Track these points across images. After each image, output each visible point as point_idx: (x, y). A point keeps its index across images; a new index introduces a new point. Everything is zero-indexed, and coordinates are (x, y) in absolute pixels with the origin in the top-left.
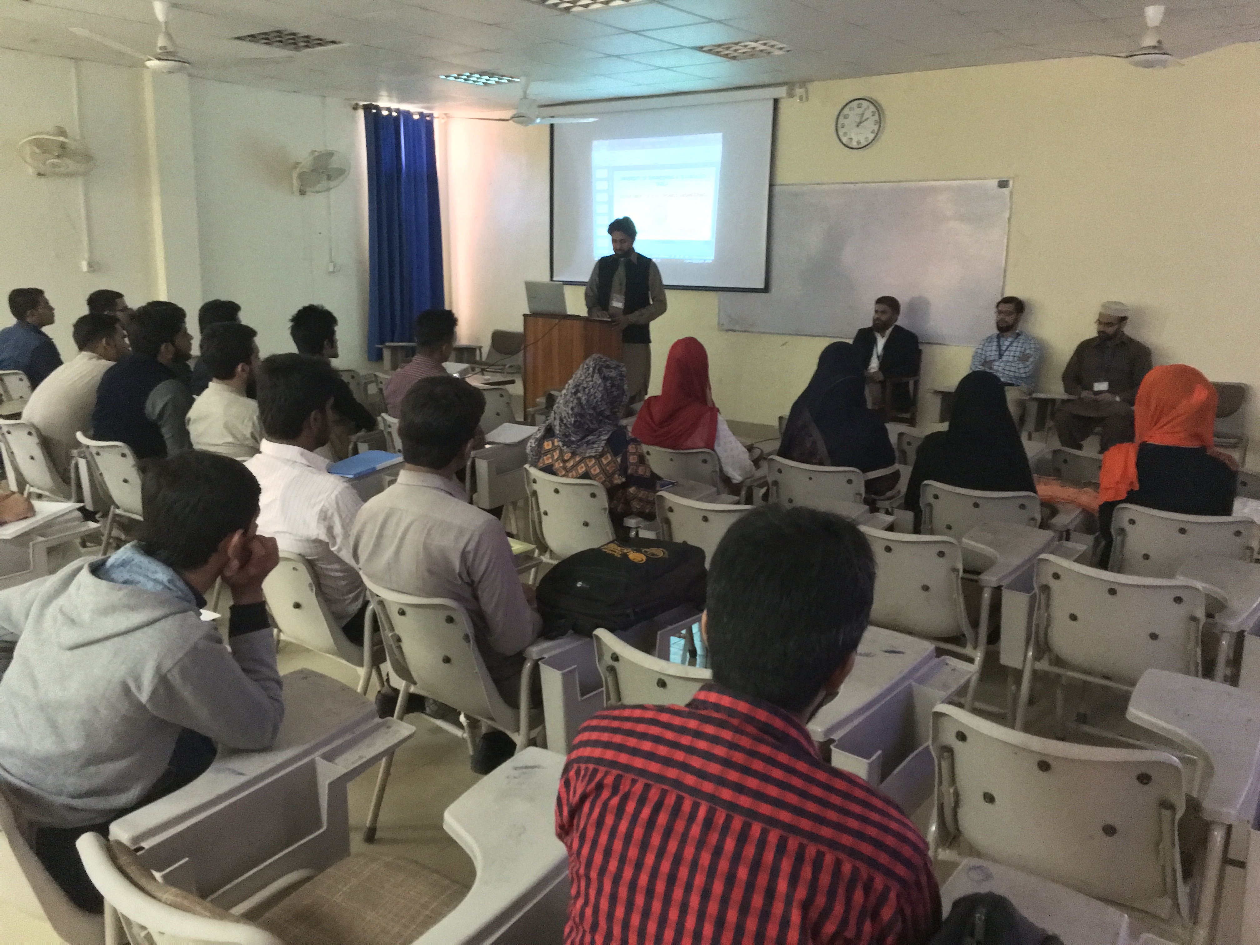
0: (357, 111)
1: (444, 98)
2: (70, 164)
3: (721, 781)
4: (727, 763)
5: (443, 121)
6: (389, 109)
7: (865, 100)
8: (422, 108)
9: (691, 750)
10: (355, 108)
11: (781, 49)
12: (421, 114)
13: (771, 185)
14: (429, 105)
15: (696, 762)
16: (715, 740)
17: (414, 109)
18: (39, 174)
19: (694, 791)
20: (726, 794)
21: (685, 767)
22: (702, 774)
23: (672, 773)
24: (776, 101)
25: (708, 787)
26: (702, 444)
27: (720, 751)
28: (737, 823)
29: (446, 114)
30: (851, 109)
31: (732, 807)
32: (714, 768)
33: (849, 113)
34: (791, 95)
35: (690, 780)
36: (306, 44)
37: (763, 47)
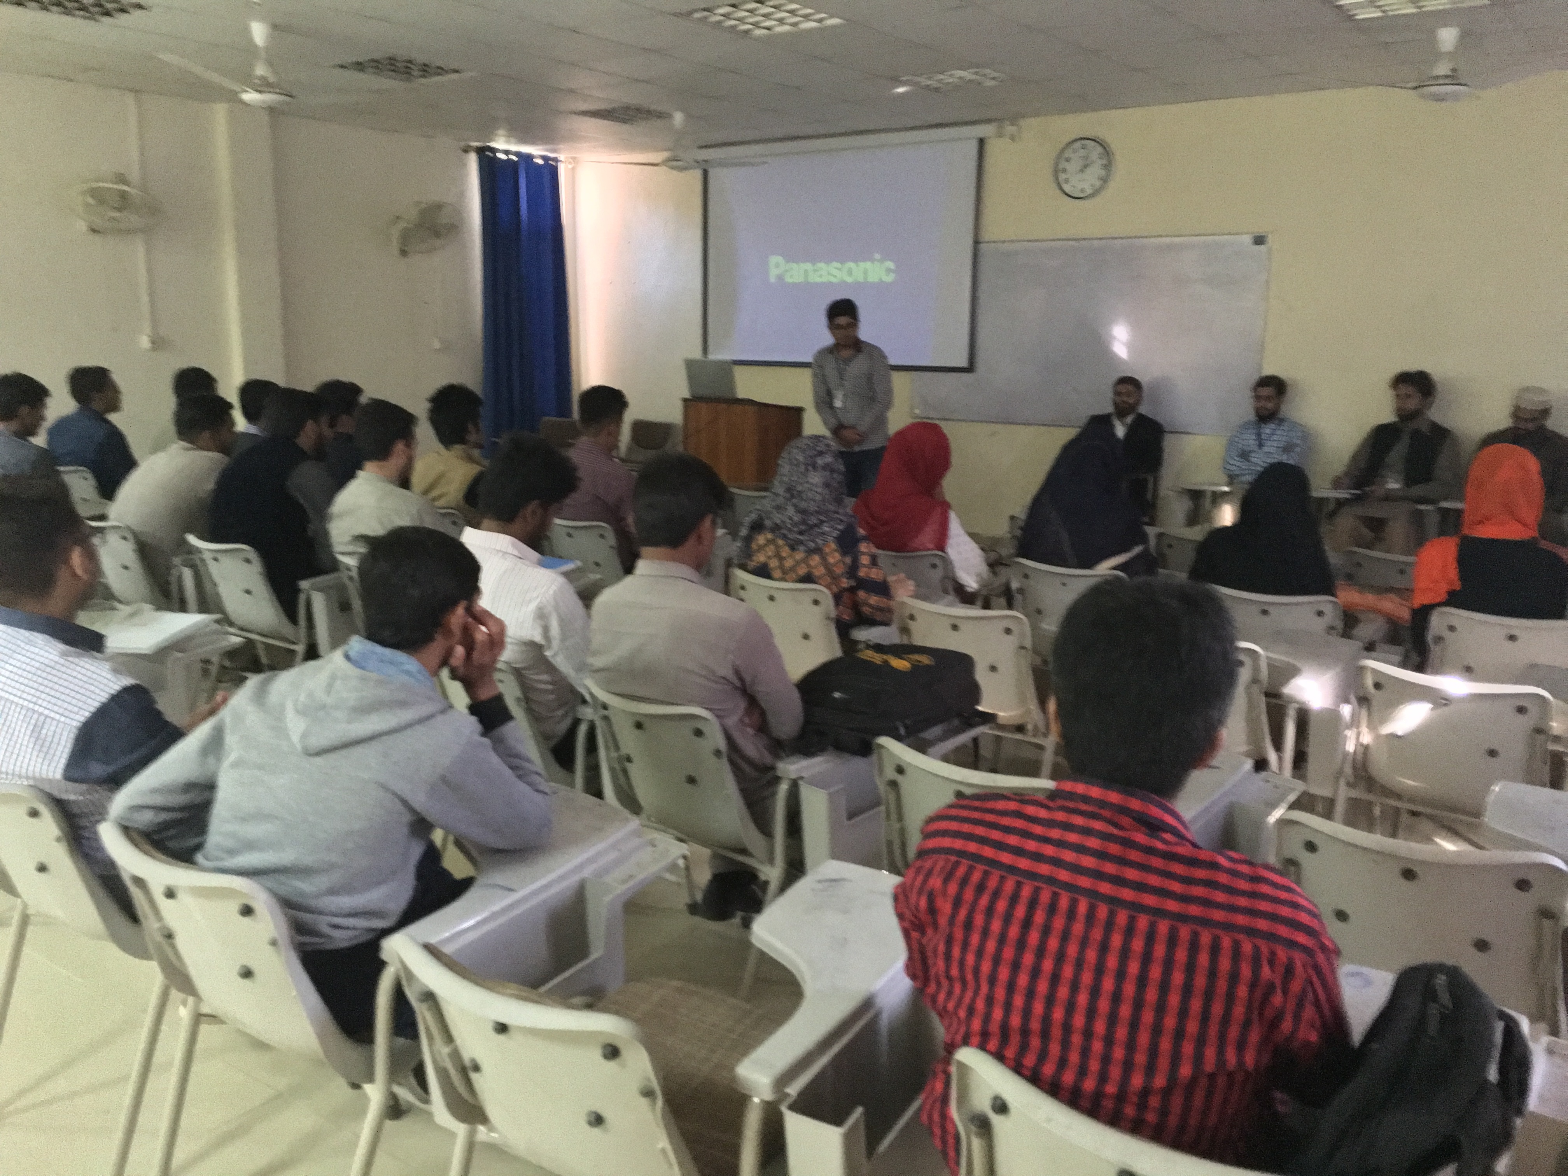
0: (467, 155)
1: (572, 138)
2: (133, 219)
3: (1099, 875)
4: (1101, 855)
5: (570, 166)
6: (507, 152)
7: (1089, 139)
8: (547, 150)
9: (1060, 844)
10: (466, 150)
11: (994, 79)
12: (544, 158)
13: (977, 242)
14: (555, 147)
15: (1069, 856)
16: (1087, 832)
17: (536, 151)
18: (94, 231)
19: (1069, 887)
20: (1105, 888)
21: (1056, 862)
22: (1076, 869)
23: (1044, 869)
24: (982, 142)
25: (1085, 882)
26: (931, 546)
27: (1093, 843)
28: (1122, 917)
29: (572, 158)
30: (1075, 151)
31: (1114, 901)
32: (1088, 862)
33: (1072, 155)
34: (1000, 135)
35: (1064, 875)
36: (421, 73)
37: (974, 77)
